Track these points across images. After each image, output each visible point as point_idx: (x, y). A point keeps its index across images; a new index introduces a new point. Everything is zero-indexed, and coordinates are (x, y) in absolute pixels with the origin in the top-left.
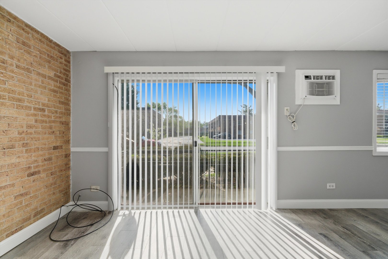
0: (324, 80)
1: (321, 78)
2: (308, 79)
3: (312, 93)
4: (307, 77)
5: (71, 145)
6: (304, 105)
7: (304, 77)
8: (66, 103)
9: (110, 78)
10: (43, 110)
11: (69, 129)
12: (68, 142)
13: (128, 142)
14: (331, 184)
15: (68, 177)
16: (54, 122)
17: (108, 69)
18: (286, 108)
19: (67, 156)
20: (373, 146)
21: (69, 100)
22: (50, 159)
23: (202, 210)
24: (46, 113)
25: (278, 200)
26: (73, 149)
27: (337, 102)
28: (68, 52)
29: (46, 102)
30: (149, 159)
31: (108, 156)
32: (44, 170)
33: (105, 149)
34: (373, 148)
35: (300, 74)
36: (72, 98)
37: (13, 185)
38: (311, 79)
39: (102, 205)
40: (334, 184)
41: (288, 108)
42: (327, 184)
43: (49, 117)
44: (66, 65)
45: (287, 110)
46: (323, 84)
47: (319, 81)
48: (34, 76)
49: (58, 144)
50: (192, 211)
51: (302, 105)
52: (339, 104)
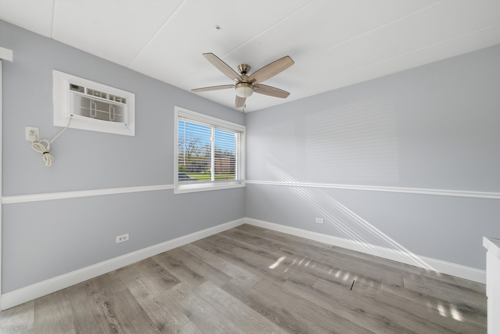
0: (107, 100)
1: (104, 96)
2: (77, 91)
3: (86, 113)
4: (74, 87)
6: (68, 128)
7: (69, 86)
14: (122, 236)
20: (174, 185)
27: (131, 132)
34: (174, 187)
35: (62, 80)
38: (84, 93)
40: (127, 235)
41: (36, 129)
42: (117, 237)
45: (32, 132)
46: (107, 104)
47: (100, 99)
51: (65, 128)
52: (134, 135)
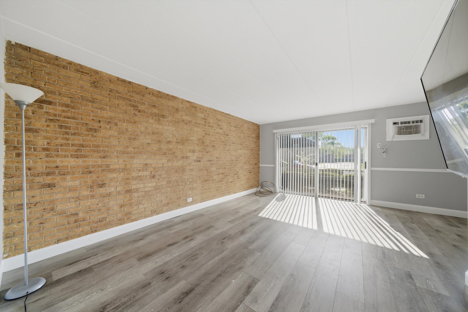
0: (411, 124)
1: (409, 122)
2: (396, 125)
3: (400, 133)
4: (395, 123)
5: (260, 163)
6: (392, 141)
7: (392, 124)
8: (259, 146)
9: (275, 135)
10: (252, 150)
11: (259, 157)
12: (259, 162)
13: (283, 163)
14: (420, 195)
15: (259, 176)
16: (255, 154)
17: (275, 131)
18: (378, 144)
19: (259, 168)
21: (259, 145)
22: (254, 168)
23: (319, 199)
24: (253, 151)
25: (371, 200)
26: (261, 165)
28: (259, 125)
29: (253, 147)
30: (295, 173)
31: (274, 169)
32: (253, 172)
33: (273, 166)
35: (390, 122)
36: (260, 144)
37: (246, 175)
38: (398, 124)
39: (272, 189)
40: (424, 196)
41: (380, 144)
42: (417, 195)
43: (254, 152)
44: (259, 131)
45: (379, 145)
46: (411, 126)
47: (407, 125)
48: (251, 138)
49: (256, 163)
50: (314, 198)
52: (428, 139)
